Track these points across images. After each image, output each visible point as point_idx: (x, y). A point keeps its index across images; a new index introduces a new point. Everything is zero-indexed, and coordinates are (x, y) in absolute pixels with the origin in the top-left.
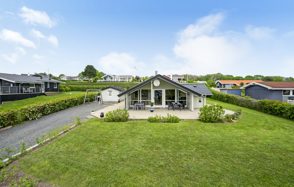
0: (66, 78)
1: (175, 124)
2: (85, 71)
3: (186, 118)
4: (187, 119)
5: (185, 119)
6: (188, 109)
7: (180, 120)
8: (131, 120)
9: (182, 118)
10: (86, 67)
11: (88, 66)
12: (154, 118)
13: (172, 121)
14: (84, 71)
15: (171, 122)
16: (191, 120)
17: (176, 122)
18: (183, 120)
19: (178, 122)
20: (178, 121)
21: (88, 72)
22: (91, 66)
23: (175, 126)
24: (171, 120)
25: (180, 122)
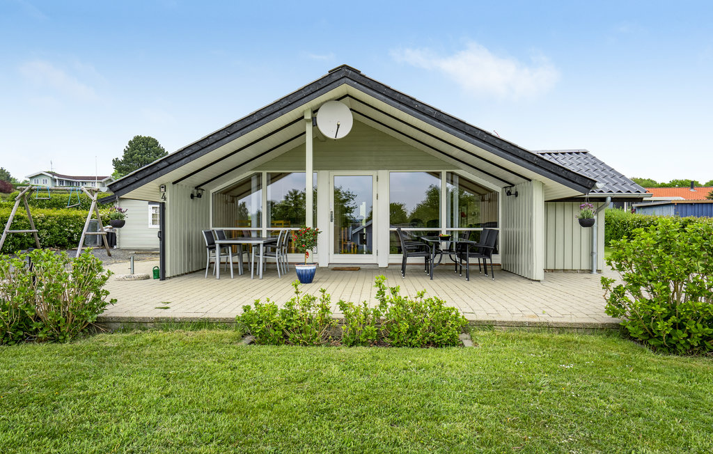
0: (49, 181)
1: (431, 356)
2: (125, 157)
3: (506, 317)
4: (514, 319)
5: (503, 324)
6: (507, 271)
7: (466, 328)
8: (129, 325)
9: (482, 316)
10: (130, 143)
11: (137, 138)
12: (284, 315)
13: (412, 332)
14: (121, 158)
15: (399, 345)
16: (549, 327)
17: (436, 345)
18: (489, 326)
19: (452, 342)
20: (453, 336)
21: (138, 159)
22: (149, 139)
23: (423, 377)
24: (405, 326)
25: (468, 343)
